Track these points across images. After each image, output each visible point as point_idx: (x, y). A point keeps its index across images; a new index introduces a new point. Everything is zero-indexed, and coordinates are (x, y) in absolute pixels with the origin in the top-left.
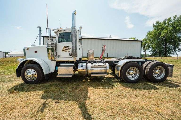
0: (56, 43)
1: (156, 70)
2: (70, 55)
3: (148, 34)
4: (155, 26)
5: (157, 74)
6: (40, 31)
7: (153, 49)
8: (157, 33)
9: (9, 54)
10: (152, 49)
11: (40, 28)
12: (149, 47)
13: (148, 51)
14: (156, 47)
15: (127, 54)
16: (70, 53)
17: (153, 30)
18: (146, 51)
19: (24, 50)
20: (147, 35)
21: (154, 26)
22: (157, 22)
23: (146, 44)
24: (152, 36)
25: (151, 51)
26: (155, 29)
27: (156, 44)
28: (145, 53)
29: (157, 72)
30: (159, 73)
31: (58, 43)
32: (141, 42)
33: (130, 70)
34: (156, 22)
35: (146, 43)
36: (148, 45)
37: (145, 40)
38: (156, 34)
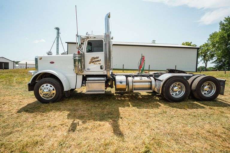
0: (84, 53)
1: (204, 86)
2: (101, 68)
3: (211, 36)
4: (223, 24)
5: (206, 91)
6: (58, 33)
7: (218, 59)
8: (226, 35)
9: (18, 64)
10: (216, 59)
11: (58, 29)
12: (212, 56)
13: (211, 61)
14: (222, 57)
15: (176, 66)
16: (101, 66)
17: (220, 31)
18: (207, 61)
19: (36, 60)
20: (210, 39)
21: (221, 24)
22: (227, 19)
23: (207, 52)
24: (217, 39)
25: (215, 62)
26: (223, 29)
27: (224, 52)
28: (206, 65)
29: (206, 88)
30: (208, 89)
31: (86, 53)
32: (198, 50)
33: (174, 86)
34: (225, 19)
35: (208, 50)
36: (211, 52)
37: (207, 45)
38: (224, 37)
